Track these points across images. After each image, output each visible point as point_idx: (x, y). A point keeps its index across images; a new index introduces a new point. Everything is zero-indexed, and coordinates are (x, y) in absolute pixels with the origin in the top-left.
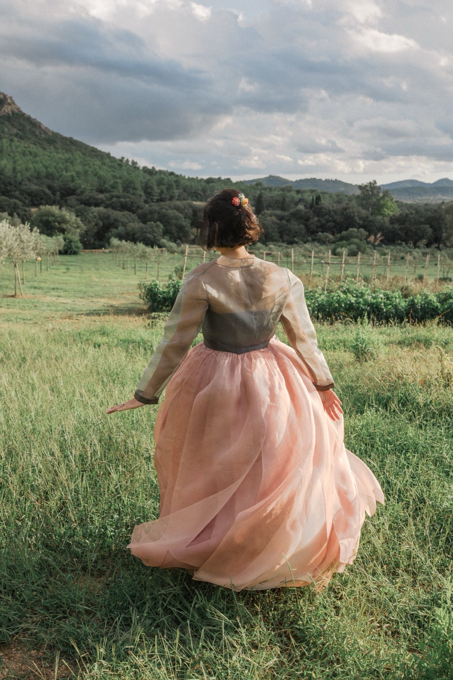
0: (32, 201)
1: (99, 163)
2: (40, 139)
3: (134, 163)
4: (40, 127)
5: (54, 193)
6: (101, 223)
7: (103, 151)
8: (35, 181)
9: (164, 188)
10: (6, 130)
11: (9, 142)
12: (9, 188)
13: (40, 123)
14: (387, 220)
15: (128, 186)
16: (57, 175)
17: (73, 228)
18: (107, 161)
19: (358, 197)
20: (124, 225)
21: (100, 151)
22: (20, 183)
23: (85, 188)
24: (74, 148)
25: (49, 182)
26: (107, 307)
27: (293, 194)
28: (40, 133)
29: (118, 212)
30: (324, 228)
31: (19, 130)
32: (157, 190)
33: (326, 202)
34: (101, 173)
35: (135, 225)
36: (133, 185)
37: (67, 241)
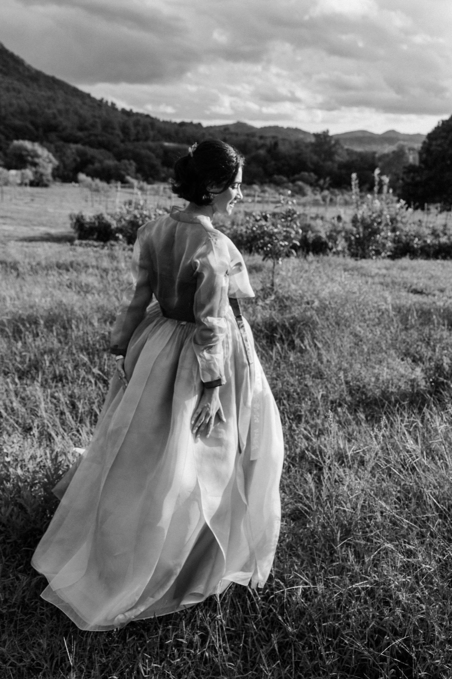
1: (79, 102)
2: (23, 76)
3: (113, 104)
5: (37, 129)
6: (79, 159)
7: (83, 91)
8: (18, 116)
9: (140, 129)
14: (336, 165)
15: (107, 126)
16: (40, 112)
17: (45, 163)
18: (87, 101)
19: (312, 144)
20: (100, 161)
21: (81, 91)
22: (4, 118)
24: (57, 87)
25: (32, 118)
27: (257, 139)
29: (96, 150)
30: (280, 171)
32: (133, 131)
33: (283, 148)
34: (81, 112)
35: (111, 162)
37: (38, 174)
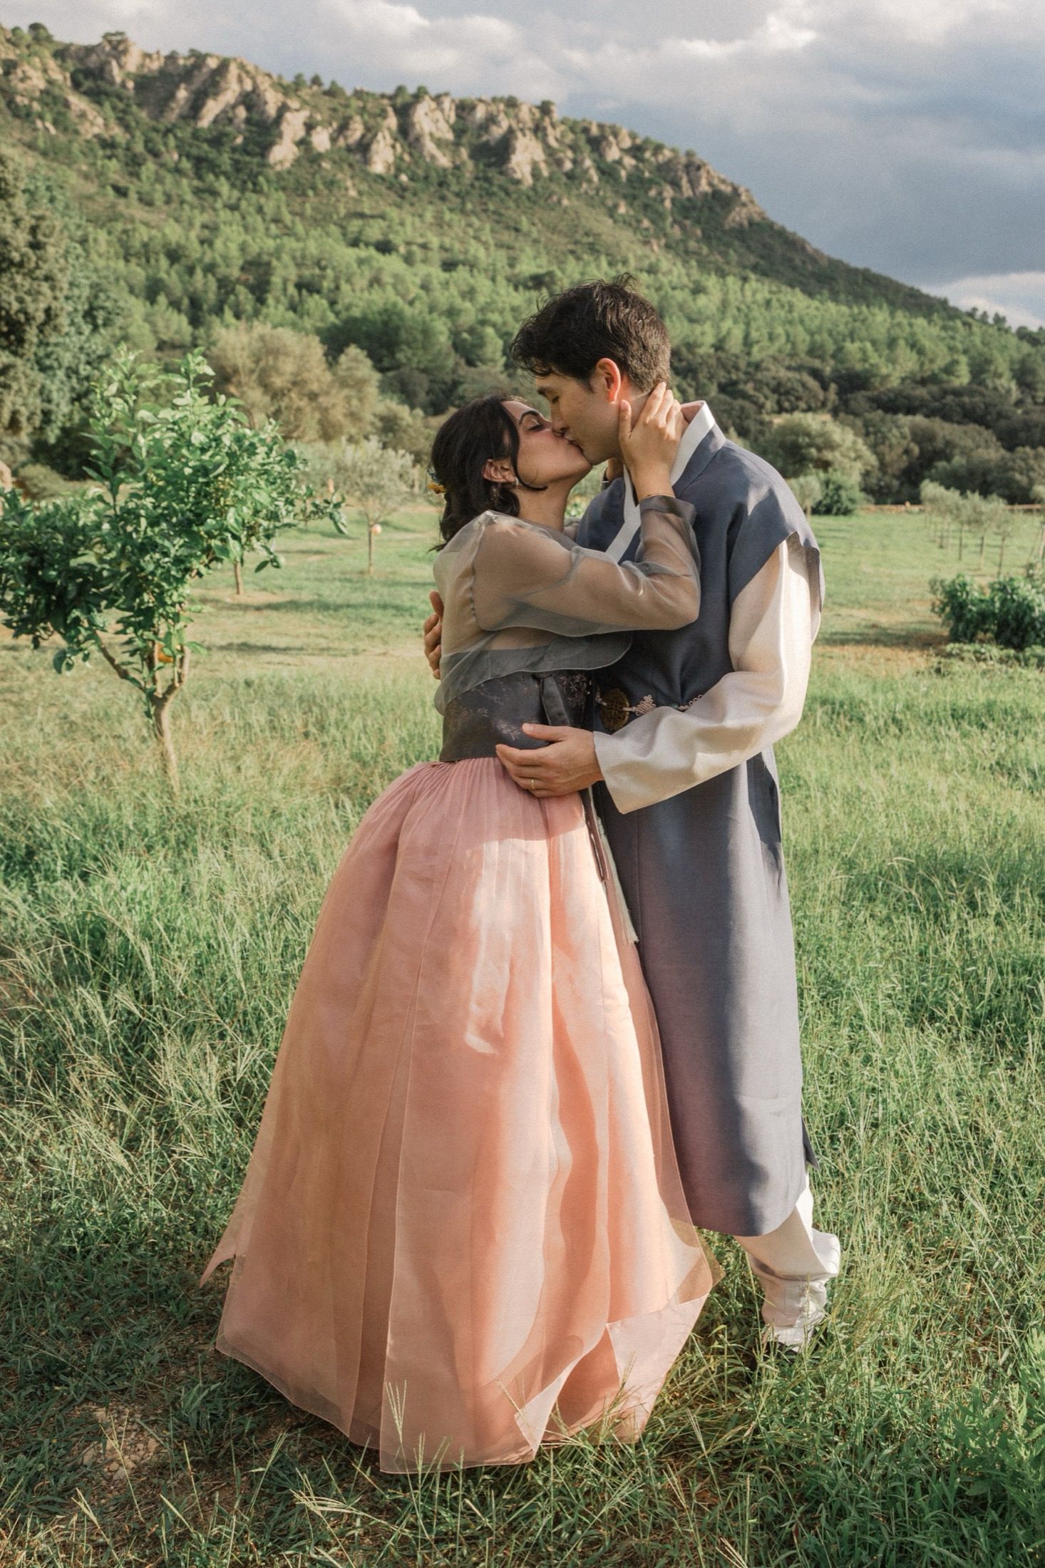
0: (779, 403)
1: (919, 321)
2: (801, 274)
3: (999, 319)
4: (803, 249)
5: (825, 388)
6: (916, 450)
7: (932, 294)
8: (787, 362)
10: (734, 257)
11: (740, 283)
13: (804, 241)
15: (982, 370)
16: (833, 348)
17: (846, 461)
18: (940, 316)
20: (964, 452)
21: (925, 296)
22: (757, 367)
23: (889, 376)
24: (870, 289)
25: (816, 362)
26: (866, 627)
28: (804, 262)
29: (956, 426)
31: (762, 257)
34: (925, 341)
35: (992, 453)
36: (992, 367)
37: (831, 487)
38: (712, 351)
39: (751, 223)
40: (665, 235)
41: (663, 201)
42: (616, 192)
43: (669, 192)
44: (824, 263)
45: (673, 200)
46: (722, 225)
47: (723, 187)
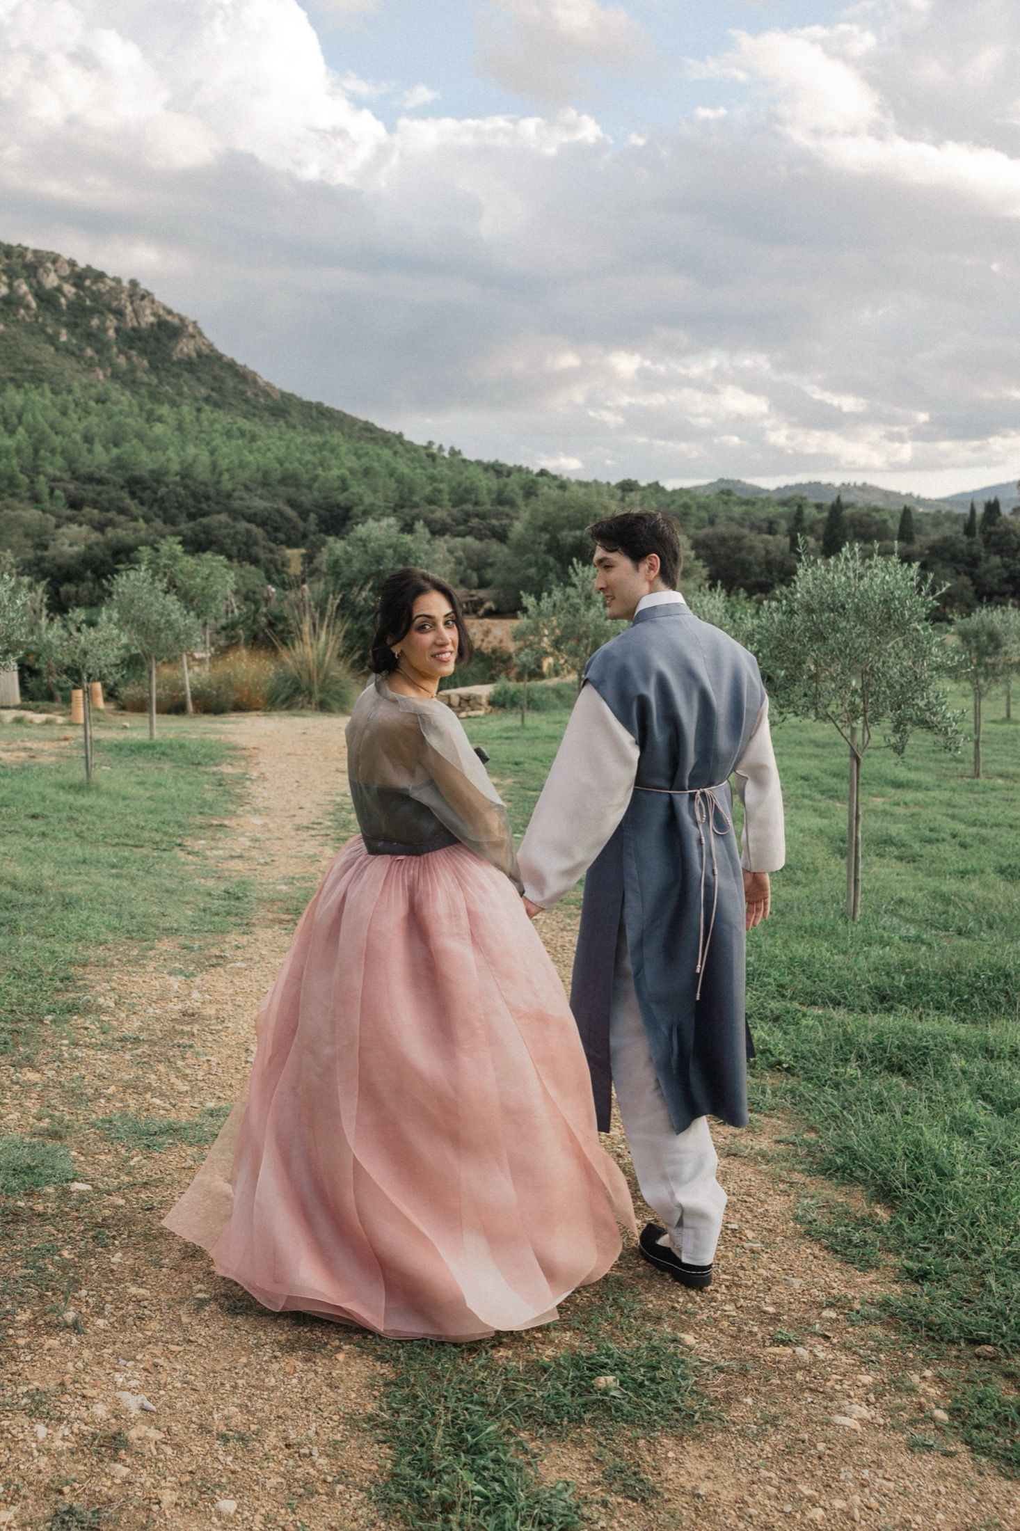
2: (254, 407)
3: (455, 452)
4: (255, 382)
7: (387, 428)
8: (259, 492)
10: (185, 389)
11: (195, 413)
12: (204, 506)
13: (255, 374)
16: (305, 477)
21: (381, 430)
22: (229, 496)
23: (372, 505)
24: (326, 423)
25: (291, 491)
28: (256, 395)
31: (213, 389)
36: (473, 497)
38: (178, 478)
39: (199, 355)
40: (111, 365)
41: (105, 330)
42: (57, 320)
43: (111, 322)
44: (276, 396)
45: (117, 330)
46: (170, 356)
47: (169, 318)
